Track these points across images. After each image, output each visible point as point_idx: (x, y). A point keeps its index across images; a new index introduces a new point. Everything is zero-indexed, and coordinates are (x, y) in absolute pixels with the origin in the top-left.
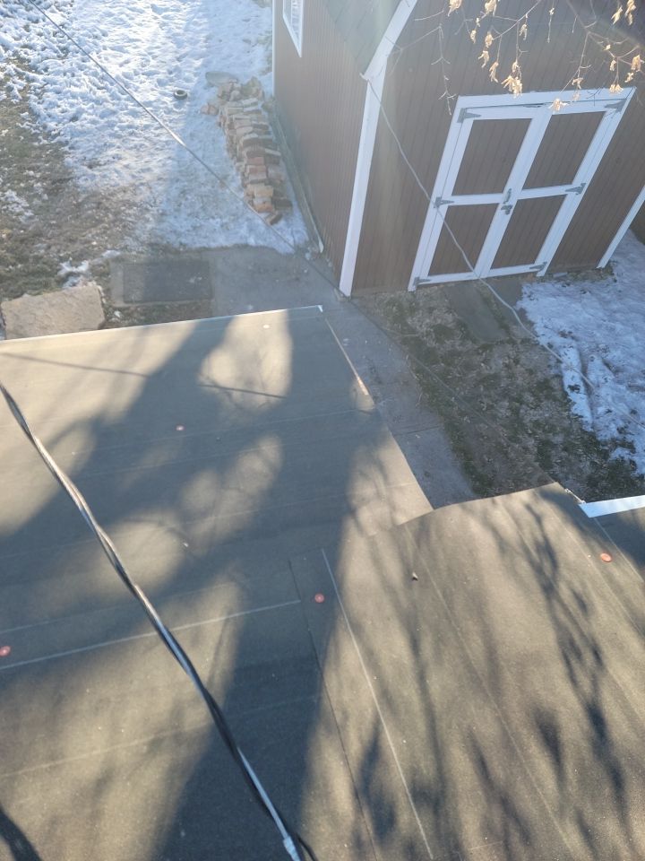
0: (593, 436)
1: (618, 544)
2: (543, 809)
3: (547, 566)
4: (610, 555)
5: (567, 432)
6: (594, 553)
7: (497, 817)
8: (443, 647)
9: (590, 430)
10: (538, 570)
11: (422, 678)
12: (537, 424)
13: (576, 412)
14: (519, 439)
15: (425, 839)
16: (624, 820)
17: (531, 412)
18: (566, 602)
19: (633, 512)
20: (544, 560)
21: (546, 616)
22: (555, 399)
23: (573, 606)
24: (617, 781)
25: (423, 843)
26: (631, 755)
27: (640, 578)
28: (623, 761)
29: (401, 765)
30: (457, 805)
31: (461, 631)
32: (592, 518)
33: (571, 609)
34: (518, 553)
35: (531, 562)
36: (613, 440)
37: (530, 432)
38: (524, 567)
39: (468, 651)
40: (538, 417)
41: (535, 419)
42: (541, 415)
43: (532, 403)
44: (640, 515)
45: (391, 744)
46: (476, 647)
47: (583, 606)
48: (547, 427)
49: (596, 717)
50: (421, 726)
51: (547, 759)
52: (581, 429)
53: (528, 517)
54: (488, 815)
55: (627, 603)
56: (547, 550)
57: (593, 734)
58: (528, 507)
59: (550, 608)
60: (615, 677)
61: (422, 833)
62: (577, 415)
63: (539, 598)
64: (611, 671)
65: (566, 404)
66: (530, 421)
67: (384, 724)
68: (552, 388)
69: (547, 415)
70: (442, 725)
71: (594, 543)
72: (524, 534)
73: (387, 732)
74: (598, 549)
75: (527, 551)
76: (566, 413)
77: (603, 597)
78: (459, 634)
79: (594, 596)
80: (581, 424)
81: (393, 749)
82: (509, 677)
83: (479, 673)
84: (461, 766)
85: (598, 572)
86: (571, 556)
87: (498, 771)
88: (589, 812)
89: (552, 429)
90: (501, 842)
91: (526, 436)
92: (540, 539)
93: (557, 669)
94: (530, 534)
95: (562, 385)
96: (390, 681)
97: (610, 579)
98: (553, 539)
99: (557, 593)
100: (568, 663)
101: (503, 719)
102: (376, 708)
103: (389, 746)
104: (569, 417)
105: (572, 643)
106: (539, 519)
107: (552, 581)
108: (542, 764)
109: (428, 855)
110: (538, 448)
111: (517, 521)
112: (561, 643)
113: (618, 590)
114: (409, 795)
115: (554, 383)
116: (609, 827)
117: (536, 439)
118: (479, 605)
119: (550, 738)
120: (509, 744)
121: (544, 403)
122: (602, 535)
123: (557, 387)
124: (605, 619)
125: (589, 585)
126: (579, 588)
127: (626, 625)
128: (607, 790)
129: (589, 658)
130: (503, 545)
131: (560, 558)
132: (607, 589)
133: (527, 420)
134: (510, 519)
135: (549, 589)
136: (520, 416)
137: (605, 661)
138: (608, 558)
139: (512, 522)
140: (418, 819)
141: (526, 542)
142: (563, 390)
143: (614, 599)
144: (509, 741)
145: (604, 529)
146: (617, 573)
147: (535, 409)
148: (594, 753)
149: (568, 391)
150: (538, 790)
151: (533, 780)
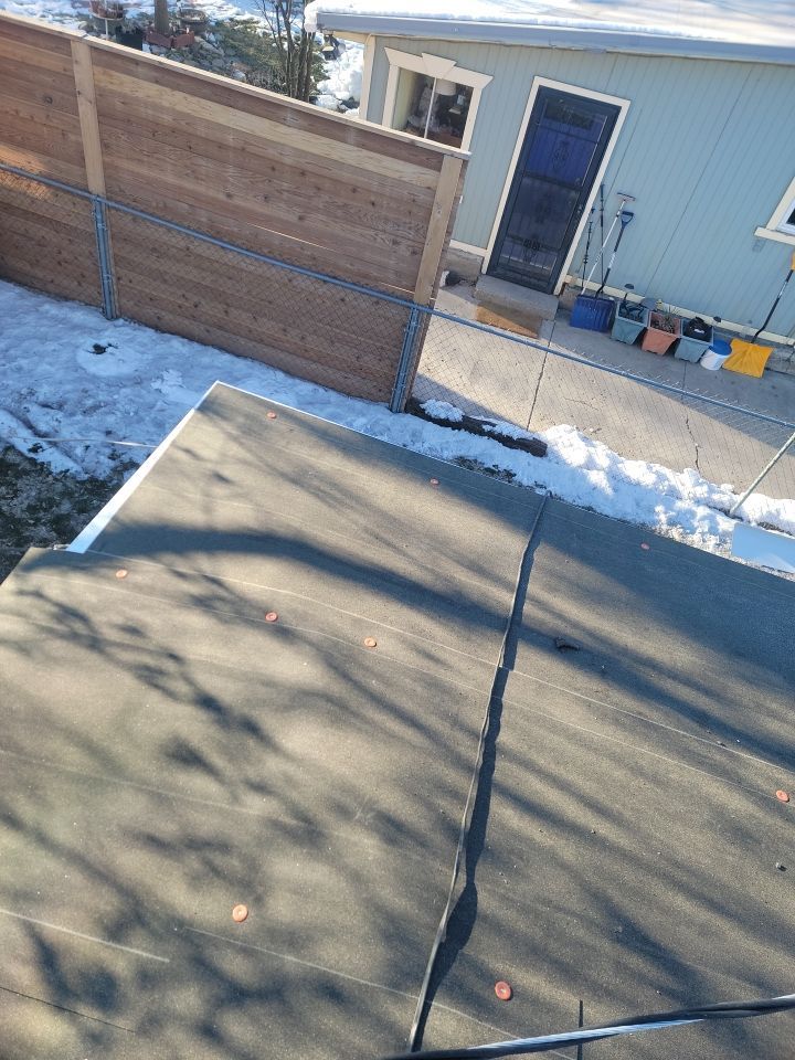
0: (93, 480)
1: (124, 555)
2: (221, 811)
3: (79, 627)
4: (124, 569)
5: (67, 494)
6: (109, 579)
7: (193, 861)
8: (41, 793)
9: (87, 476)
10: (74, 637)
11: (42, 840)
12: (32, 509)
13: (58, 471)
14: (27, 537)
15: (150, 956)
16: (276, 749)
17: (15, 501)
18: (118, 640)
19: (115, 519)
20: (72, 624)
21: (111, 667)
22: (26, 473)
23: (127, 639)
24: (251, 728)
25: (151, 961)
26: (248, 700)
27: (160, 566)
28: (246, 710)
29: (83, 932)
30: (156, 896)
31: (48, 759)
32: (87, 552)
33: (126, 642)
34: (44, 640)
35: (62, 636)
36: (114, 470)
37: (32, 522)
38: (59, 647)
39: (69, 769)
40: (26, 502)
41: (24, 506)
42: (27, 498)
43: (8, 493)
44: (122, 517)
45: (59, 928)
46: (73, 757)
47: (133, 630)
48: (44, 505)
49: (207, 702)
50: (75, 877)
51: (198, 773)
52: (78, 482)
53: (28, 600)
54: (186, 870)
55: (165, 594)
56: (67, 613)
57: (213, 715)
58: (21, 593)
59: (110, 658)
60: (198, 657)
61: (145, 954)
62: (61, 472)
63: (92, 658)
64: (191, 657)
65: (42, 469)
66: (23, 511)
67: (39, 922)
68: (14, 464)
69: (33, 494)
70: (94, 855)
71: (104, 571)
72: (35, 619)
73: (47, 924)
74: (109, 572)
75: (50, 631)
76: (50, 478)
77: (143, 607)
78: (49, 764)
79: (137, 614)
80: (74, 478)
81: (65, 930)
82: (119, 748)
83: (93, 775)
84: (135, 864)
85: (124, 591)
86: (93, 599)
87: (167, 828)
88: (252, 773)
89: (51, 503)
90: (211, 875)
91: (33, 528)
92: (54, 609)
93: (153, 699)
94: (40, 614)
95: (21, 454)
96: (12, 880)
97: (138, 588)
98: (64, 599)
99: (105, 640)
100: (157, 686)
101: (142, 786)
102: (19, 919)
103: (59, 932)
104: (55, 479)
105: (147, 668)
106: (38, 594)
107: (91, 634)
108: (197, 782)
109: (163, 963)
110: (54, 530)
111: (19, 614)
112: (140, 677)
113: (150, 590)
114: (110, 943)
115: (11, 457)
116: (272, 766)
117: (44, 524)
118: (43, 719)
119: (185, 756)
120: (161, 799)
121: (20, 484)
122: (106, 558)
123: (18, 459)
124: (158, 621)
125: (127, 609)
126: (119, 620)
127: (177, 611)
128: (251, 743)
129: (170, 666)
130: (22, 648)
131: (84, 609)
132: (142, 598)
133: (18, 514)
134: (10, 617)
135: (95, 644)
136: (7, 514)
137: (181, 654)
138: (124, 573)
139: (16, 618)
140: (132, 950)
141: (44, 624)
142: (27, 458)
143: (154, 600)
144: (159, 795)
145: (102, 553)
146: (138, 578)
147: (16, 496)
148: (223, 727)
149: (32, 455)
150: (208, 802)
151: (199, 800)
